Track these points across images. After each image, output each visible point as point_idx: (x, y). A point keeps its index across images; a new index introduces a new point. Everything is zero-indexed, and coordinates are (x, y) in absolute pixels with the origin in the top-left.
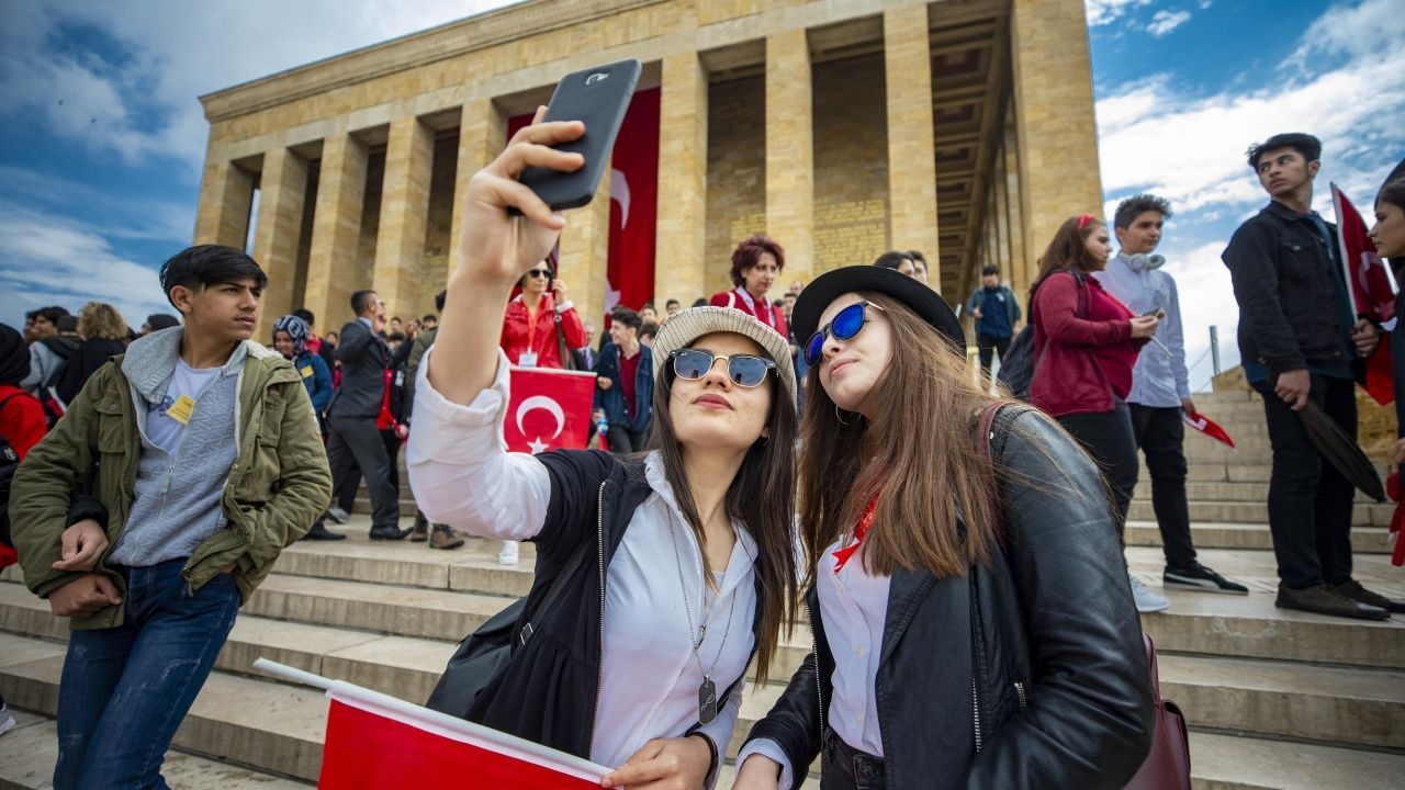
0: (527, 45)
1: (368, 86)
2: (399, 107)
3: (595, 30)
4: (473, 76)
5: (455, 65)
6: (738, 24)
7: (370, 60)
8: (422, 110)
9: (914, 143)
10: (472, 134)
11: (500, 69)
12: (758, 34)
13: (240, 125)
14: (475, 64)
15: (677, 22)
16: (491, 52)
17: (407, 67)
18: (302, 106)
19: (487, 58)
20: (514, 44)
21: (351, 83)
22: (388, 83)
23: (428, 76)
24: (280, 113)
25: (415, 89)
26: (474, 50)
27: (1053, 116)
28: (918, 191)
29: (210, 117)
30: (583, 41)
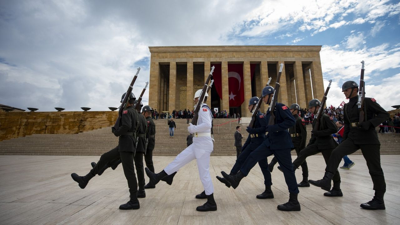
0: (234, 53)
1: (197, 53)
2: (206, 59)
3: (248, 54)
4: (223, 56)
5: (219, 54)
6: (274, 58)
7: (198, 49)
8: (212, 61)
9: (301, 82)
10: (225, 68)
11: (229, 56)
12: (277, 61)
13: (160, 55)
14: (223, 54)
15: (263, 56)
16: (227, 53)
17: (207, 52)
18: (179, 54)
19: (226, 54)
20: (232, 52)
21: (193, 52)
22: (203, 54)
23: (213, 54)
24: (173, 55)
25: (209, 56)
26: (223, 52)
27: (318, 81)
28: (302, 89)
29: (151, 51)
30: (246, 55)
